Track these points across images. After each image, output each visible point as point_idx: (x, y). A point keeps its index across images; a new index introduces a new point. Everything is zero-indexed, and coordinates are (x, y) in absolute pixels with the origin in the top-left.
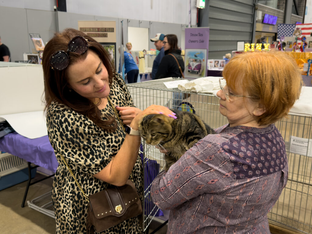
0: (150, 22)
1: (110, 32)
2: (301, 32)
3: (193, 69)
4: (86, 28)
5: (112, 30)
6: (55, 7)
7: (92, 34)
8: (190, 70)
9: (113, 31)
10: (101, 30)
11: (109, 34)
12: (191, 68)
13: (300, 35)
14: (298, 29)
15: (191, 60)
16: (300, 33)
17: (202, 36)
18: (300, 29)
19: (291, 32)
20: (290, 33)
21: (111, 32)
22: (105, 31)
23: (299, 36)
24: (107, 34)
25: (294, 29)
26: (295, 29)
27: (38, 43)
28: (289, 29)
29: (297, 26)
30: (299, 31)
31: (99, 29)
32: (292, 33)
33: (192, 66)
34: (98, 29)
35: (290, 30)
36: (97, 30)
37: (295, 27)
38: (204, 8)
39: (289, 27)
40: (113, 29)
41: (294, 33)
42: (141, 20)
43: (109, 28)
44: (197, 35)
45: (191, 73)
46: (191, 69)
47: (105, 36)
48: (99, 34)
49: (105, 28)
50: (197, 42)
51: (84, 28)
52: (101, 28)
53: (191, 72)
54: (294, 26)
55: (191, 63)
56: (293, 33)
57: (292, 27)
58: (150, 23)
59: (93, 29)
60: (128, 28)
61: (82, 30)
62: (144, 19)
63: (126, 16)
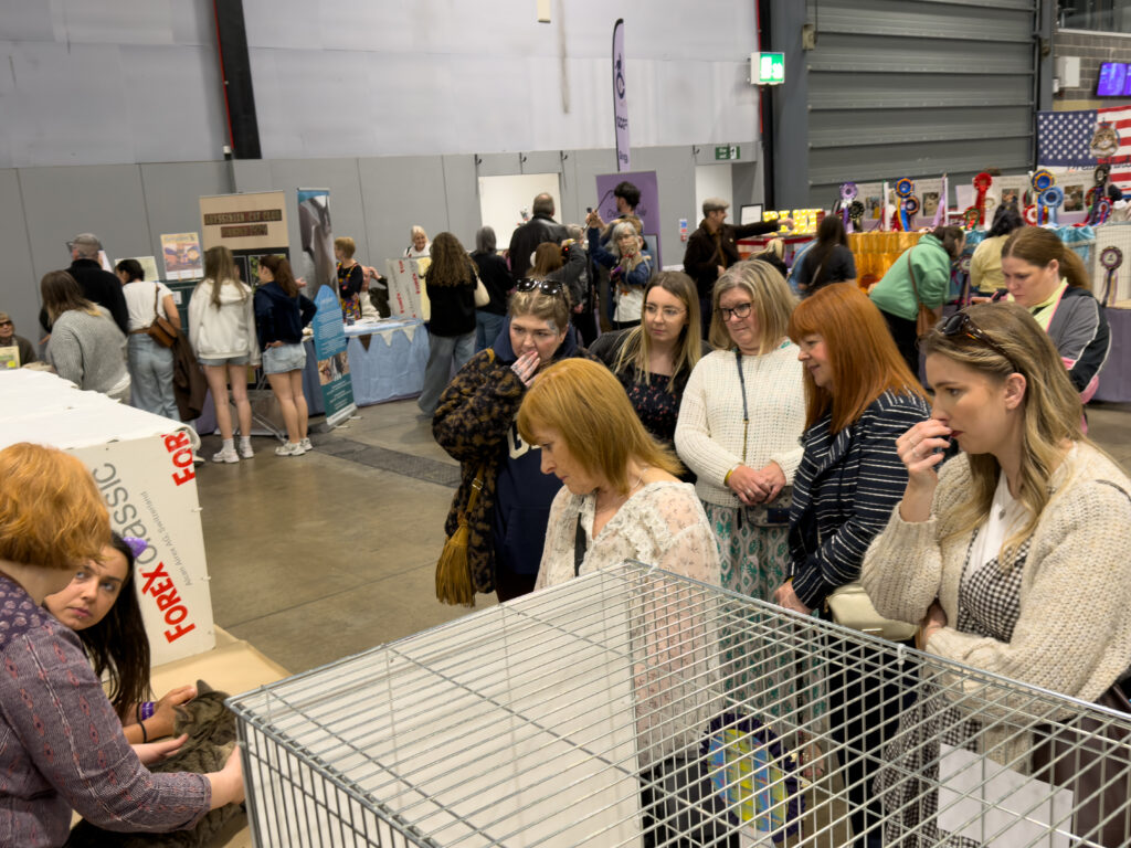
0: (561, 153)
1: (272, 220)
2: (1116, 137)
4: (217, 215)
5: (276, 215)
6: (227, 150)
7: (232, 228)
9: (280, 219)
10: (252, 217)
11: (271, 225)
13: (1113, 146)
14: (1105, 125)
16: (1113, 139)
18: (1113, 127)
19: (1085, 137)
20: (1081, 141)
21: (276, 220)
22: (262, 220)
23: (1112, 150)
24: (265, 226)
25: (1091, 126)
26: (1097, 128)
28: (1076, 127)
29: (1101, 118)
30: (1108, 132)
31: (247, 216)
32: (1085, 142)
34: (246, 214)
35: (1080, 132)
36: (243, 217)
37: (1094, 119)
38: (783, 82)
39: (1076, 122)
40: (280, 211)
41: (1092, 142)
42: (526, 151)
43: (270, 211)
47: (262, 231)
48: (248, 227)
49: (262, 212)
51: (213, 215)
52: (253, 212)
54: (1091, 116)
56: (1090, 141)
57: (1086, 121)
58: (563, 156)
59: (235, 216)
60: (480, 179)
61: (211, 220)
62: (540, 147)
63: (468, 146)
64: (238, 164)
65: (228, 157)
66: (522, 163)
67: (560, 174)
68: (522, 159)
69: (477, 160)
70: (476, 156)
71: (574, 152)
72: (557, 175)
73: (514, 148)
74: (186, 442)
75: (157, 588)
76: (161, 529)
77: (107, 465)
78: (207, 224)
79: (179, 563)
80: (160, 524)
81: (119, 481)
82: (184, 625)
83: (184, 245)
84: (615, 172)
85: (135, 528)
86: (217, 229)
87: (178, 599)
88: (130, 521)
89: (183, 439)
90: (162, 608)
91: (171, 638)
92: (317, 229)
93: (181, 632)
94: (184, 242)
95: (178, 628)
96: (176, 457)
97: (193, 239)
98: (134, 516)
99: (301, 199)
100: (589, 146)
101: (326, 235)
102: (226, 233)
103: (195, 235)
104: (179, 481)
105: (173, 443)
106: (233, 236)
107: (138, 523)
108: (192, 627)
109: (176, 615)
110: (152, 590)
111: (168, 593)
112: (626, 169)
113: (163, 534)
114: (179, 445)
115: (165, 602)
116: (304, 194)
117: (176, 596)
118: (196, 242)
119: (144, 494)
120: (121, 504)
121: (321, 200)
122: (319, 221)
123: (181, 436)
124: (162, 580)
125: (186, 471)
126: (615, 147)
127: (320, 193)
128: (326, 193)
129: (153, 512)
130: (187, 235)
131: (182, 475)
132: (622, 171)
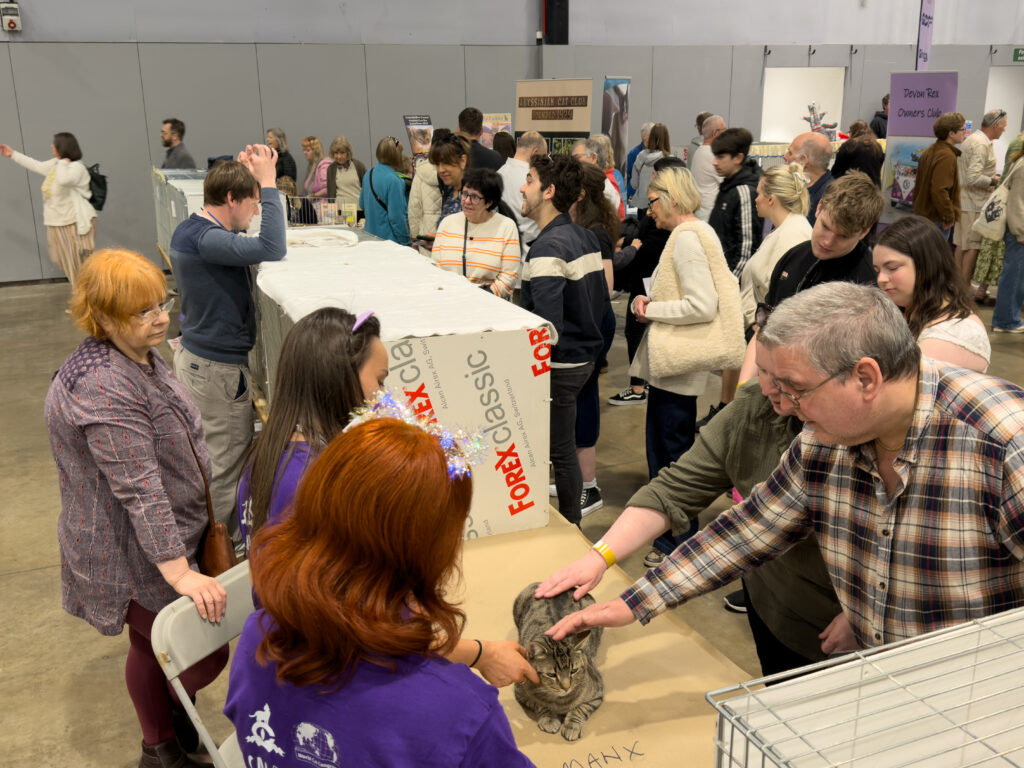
0: (852, 47)
1: (578, 106)
3: (905, 196)
4: (530, 98)
5: (582, 101)
6: (539, 35)
7: (542, 111)
8: (897, 200)
9: (586, 105)
10: (561, 102)
11: (577, 111)
12: (899, 194)
15: (902, 169)
17: (937, 96)
21: (582, 106)
22: (569, 105)
24: (572, 111)
27: (420, 137)
31: (557, 101)
33: (903, 189)
34: (556, 98)
36: (552, 101)
40: (586, 98)
42: (816, 44)
43: (578, 97)
44: (922, 94)
45: (899, 208)
46: (901, 197)
47: (568, 116)
48: (556, 111)
49: (570, 98)
50: (920, 114)
51: (526, 98)
52: (562, 97)
53: (898, 205)
55: (901, 180)
58: (853, 50)
59: (545, 101)
60: (767, 70)
61: (524, 102)
62: (830, 42)
63: (759, 38)
64: (547, 48)
65: (539, 42)
66: (811, 56)
67: (846, 68)
68: (812, 51)
69: (767, 51)
70: (766, 47)
71: (865, 47)
72: (843, 69)
73: (804, 40)
74: (547, 337)
75: (507, 466)
76: (517, 414)
77: (480, 352)
78: (520, 106)
79: (527, 446)
80: (516, 410)
81: (488, 367)
82: (525, 501)
83: (498, 124)
84: (913, 71)
85: (496, 411)
86: (528, 111)
87: (524, 478)
88: (493, 404)
89: (544, 335)
90: (509, 484)
91: (513, 511)
92: (616, 115)
93: (522, 507)
94: (500, 122)
95: (520, 504)
96: (537, 350)
97: (506, 119)
98: (496, 401)
99: (607, 87)
100: (881, 41)
101: (623, 122)
102: (536, 116)
103: (509, 115)
104: (536, 372)
105: (536, 337)
106: (542, 119)
107: (499, 407)
108: (531, 504)
109: (520, 492)
110: (504, 467)
111: (516, 471)
112: (925, 68)
113: (518, 419)
114: (540, 340)
115: (512, 479)
116: (610, 82)
117: (521, 476)
118: (509, 122)
119: (507, 381)
120: (488, 388)
121: (623, 88)
122: (618, 108)
123: (544, 331)
124: (512, 459)
125: (544, 364)
126: (916, 43)
127: (623, 81)
128: (628, 81)
129: (513, 398)
130: (502, 115)
131: (539, 367)
132: (919, 70)
